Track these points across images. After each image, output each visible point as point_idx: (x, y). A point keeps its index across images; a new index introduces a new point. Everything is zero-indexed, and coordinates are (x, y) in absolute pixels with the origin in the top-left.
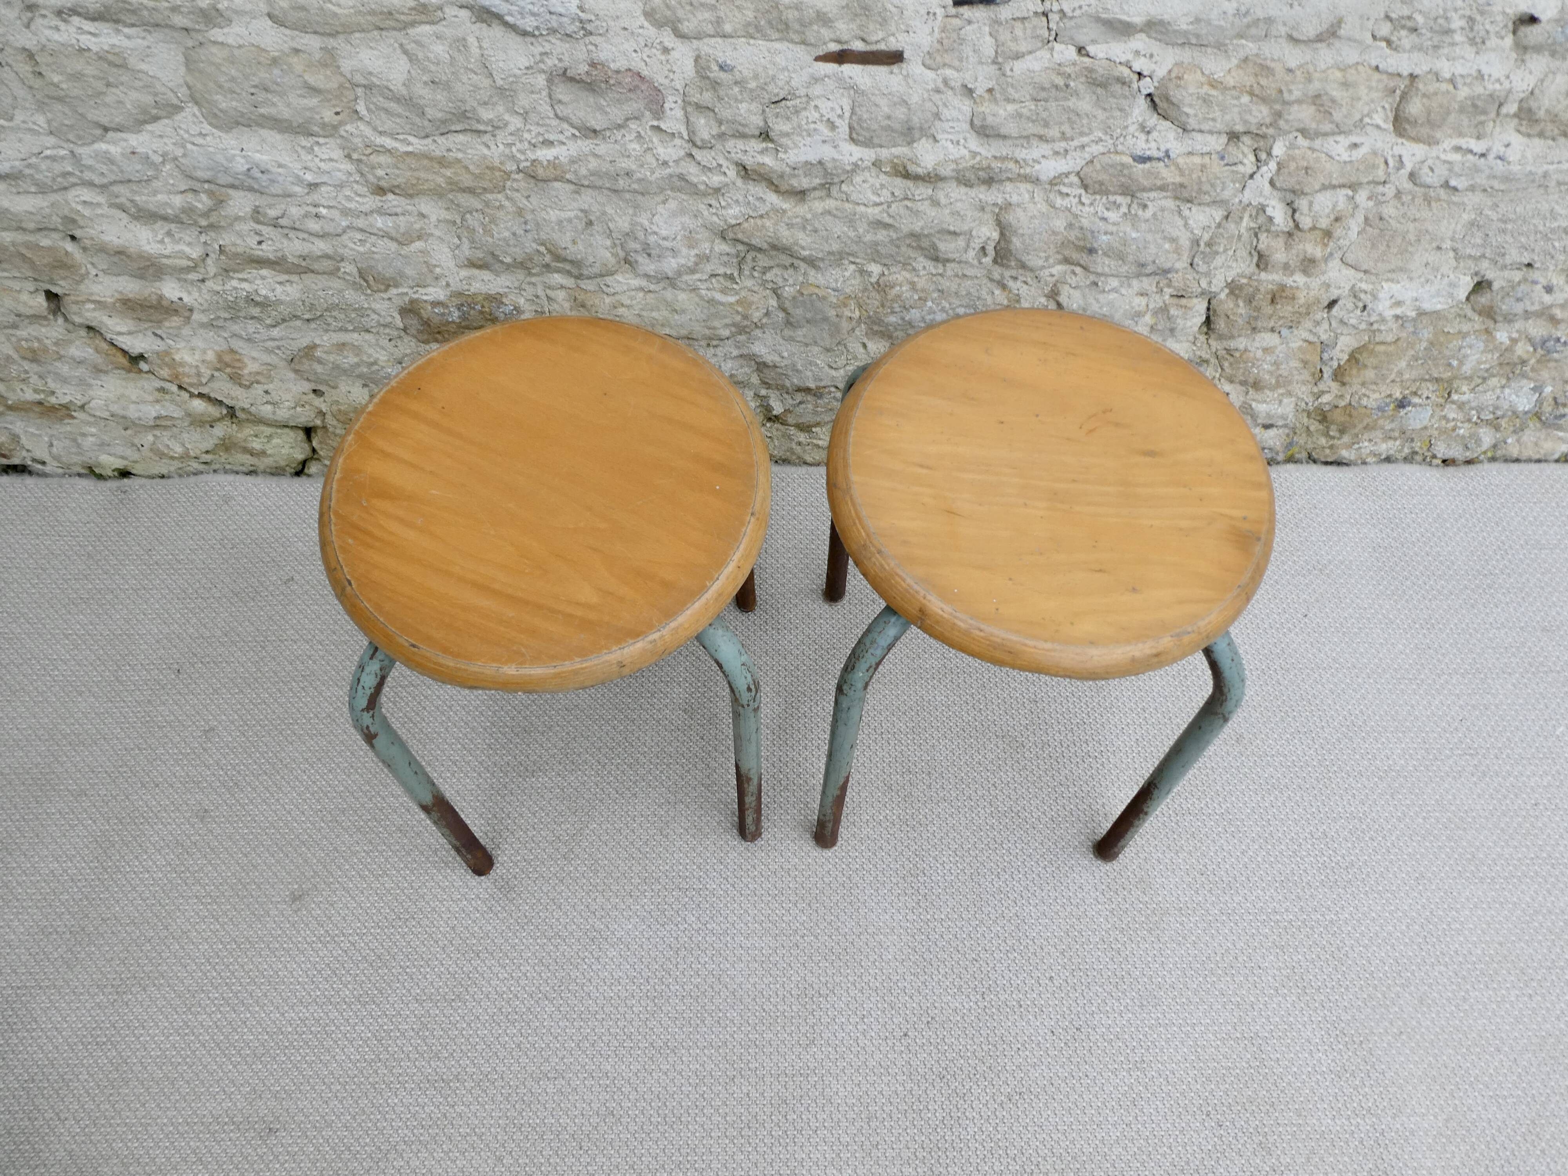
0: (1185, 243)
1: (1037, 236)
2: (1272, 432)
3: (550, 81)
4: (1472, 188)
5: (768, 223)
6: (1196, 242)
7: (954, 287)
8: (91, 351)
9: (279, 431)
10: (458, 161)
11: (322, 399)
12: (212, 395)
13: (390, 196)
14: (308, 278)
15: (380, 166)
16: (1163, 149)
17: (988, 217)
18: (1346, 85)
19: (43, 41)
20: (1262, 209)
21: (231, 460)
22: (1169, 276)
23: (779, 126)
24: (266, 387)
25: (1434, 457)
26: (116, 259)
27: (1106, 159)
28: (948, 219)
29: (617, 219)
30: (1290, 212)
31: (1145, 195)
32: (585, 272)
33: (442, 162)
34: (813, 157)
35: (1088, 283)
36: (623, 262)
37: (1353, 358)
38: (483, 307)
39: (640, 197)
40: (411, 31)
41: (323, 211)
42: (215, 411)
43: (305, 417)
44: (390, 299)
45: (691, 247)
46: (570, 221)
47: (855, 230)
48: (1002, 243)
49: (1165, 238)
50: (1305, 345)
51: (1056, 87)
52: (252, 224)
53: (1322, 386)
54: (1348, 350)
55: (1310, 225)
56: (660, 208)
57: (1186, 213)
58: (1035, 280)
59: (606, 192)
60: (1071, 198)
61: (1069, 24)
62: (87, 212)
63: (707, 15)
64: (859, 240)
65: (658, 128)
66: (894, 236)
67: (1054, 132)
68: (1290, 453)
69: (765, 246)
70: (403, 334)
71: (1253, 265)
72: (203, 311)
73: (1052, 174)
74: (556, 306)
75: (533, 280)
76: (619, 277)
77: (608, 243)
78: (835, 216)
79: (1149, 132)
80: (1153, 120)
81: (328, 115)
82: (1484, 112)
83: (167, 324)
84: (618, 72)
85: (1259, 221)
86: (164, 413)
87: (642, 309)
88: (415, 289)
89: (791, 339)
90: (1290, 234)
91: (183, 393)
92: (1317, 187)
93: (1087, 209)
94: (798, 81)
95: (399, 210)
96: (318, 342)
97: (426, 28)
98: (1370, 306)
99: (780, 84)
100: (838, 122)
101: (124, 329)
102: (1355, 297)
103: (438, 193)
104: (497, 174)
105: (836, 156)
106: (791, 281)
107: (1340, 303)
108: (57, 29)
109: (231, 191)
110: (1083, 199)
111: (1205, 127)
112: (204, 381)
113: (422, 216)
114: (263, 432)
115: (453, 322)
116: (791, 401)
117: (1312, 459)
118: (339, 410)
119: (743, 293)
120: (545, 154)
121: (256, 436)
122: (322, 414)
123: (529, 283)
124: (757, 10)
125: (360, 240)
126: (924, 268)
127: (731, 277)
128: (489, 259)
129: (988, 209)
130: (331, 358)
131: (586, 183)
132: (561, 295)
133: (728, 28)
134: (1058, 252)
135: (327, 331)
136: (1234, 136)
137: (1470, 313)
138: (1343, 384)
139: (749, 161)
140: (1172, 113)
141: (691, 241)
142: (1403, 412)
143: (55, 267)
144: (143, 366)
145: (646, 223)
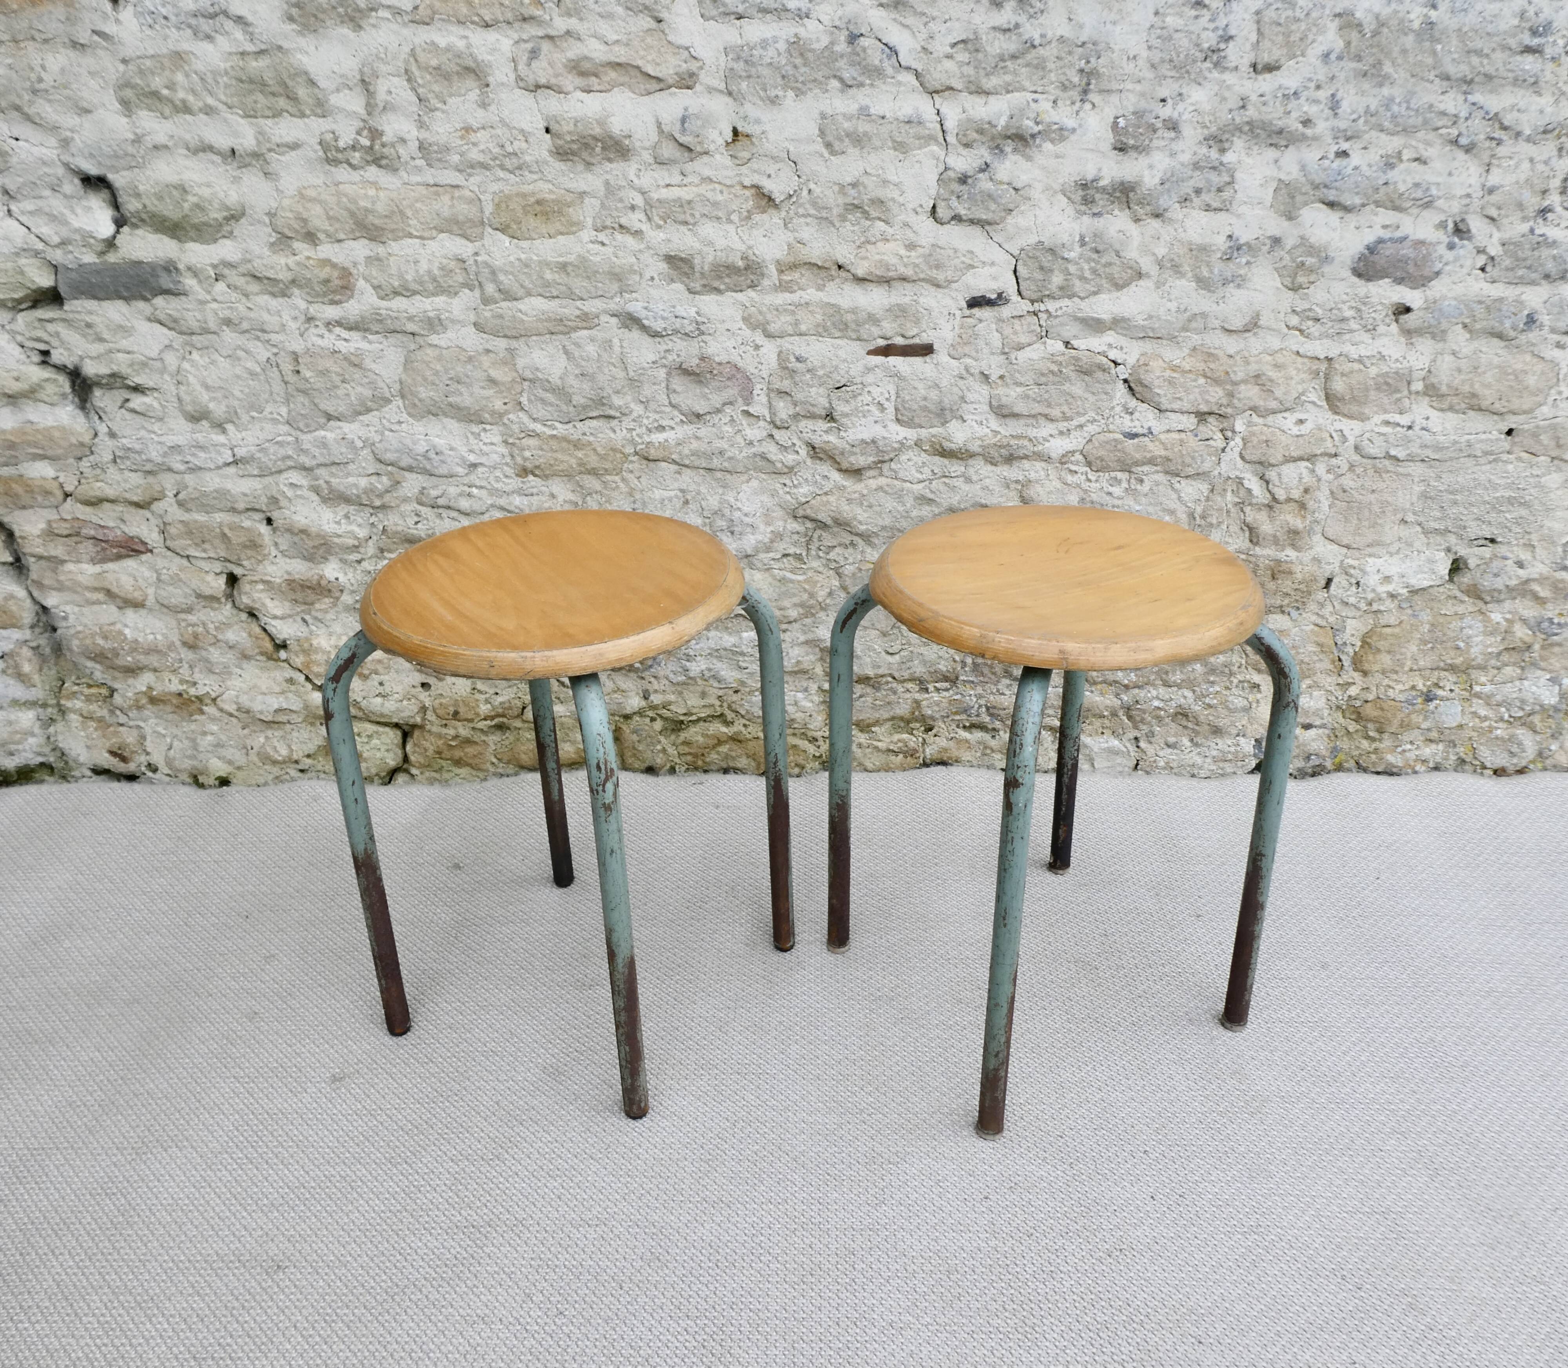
0: (1183, 517)
2: (1312, 732)
3: (669, 374)
4: (1411, 459)
5: (832, 499)
6: (1192, 516)
8: (244, 635)
9: (381, 729)
10: (590, 443)
11: (428, 693)
13: (531, 477)
15: (529, 448)
16: (1146, 426)
17: (1013, 492)
18: (1277, 366)
19: (310, 346)
20: (1240, 481)
23: (841, 408)
24: (382, 679)
25: (1484, 767)
26: (296, 539)
27: (1102, 437)
28: (980, 493)
29: (709, 497)
30: (1264, 484)
31: (1140, 469)
33: (577, 445)
34: (866, 436)
37: (1365, 643)
39: (728, 476)
40: (573, 335)
41: (475, 491)
43: (408, 712)
45: (768, 524)
46: (670, 499)
47: (904, 505)
49: (1164, 510)
50: (1316, 627)
51: (1052, 372)
52: (415, 505)
53: (1345, 677)
54: (1359, 634)
55: (1285, 496)
56: (744, 487)
57: (1177, 486)
59: (702, 471)
60: (1080, 475)
61: (1056, 322)
62: (290, 493)
63: (789, 318)
64: (907, 516)
65: (747, 413)
66: (937, 511)
67: (1055, 412)
68: (1337, 760)
69: (829, 522)
71: (1247, 540)
72: (353, 592)
73: (1061, 452)
78: (886, 492)
79: (1131, 414)
80: (1133, 403)
81: (498, 405)
82: (1398, 391)
83: (317, 606)
84: (720, 364)
85: (1241, 495)
86: (285, 706)
90: (1270, 506)
91: (308, 684)
92: (1280, 458)
93: (1093, 485)
94: (856, 370)
95: (535, 491)
97: (585, 333)
98: (1362, 582)
99: (842, 372)
100: (887, 404)
101: (279, 612)
102: (1346, 573)
103: (568, 475)
104: (619, 455)
105: (886, 435)
106: (851, 560)
107: (1335, 581)
108: (322, 337)
109: (407, 474)
110: (1090, 476)
111: (1176, 406)
113: (553, 496)
114: (366, 730)
117: (1361, 768)
118: (441, 704)
119: (810, 573)
120: (658, 438)
121: (359, 734)
122: (424, 709)
124: (824, 314)
127: (798, 557)
129: (1013, 486)
131: (687, 462)
133: (803, 328)
136: (1202, 416)
137: (1458, 594)
138: (1365, 673)
139: (817, 440)
140: (1148, 396)
141: (768, 518)
142: (1432, 705)
143: (245, 547)
144: (283, 654)
145: (732, 500)
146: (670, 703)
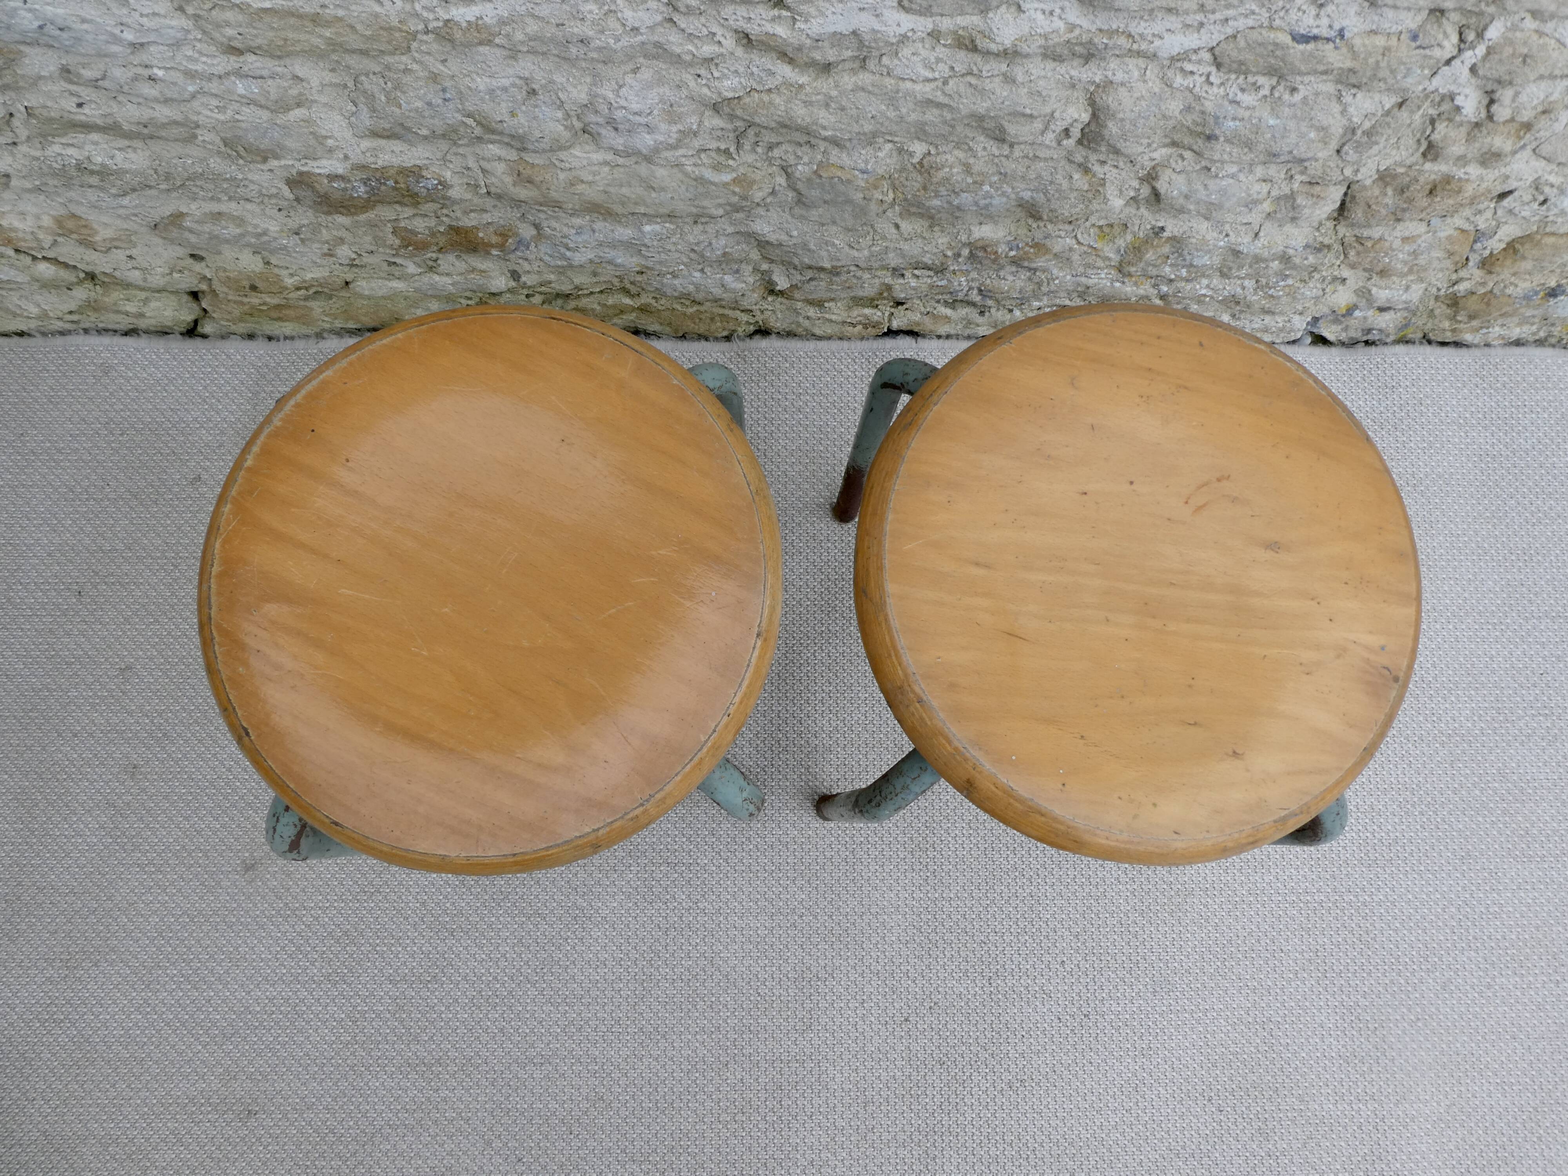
0: (1337, 131)
1: (1142, 121)
2: (1388, 316)
5: (778, 100)
6: (1351, 130)
7: (1021, 170)
9: (156, 295)
10: (340, 19)
11: (203, 264)
12: (61, 259)
13: (251, 58)
14: (157, 147)
15: (228, 24)
16: (1337, 26)
17: (1080, 96)
20: (1450, 97)
21: (102, 318)
22: (1306, 164)
24: (128, 253)
27: (1254, 35)
28: (1024, 99)
29: (570, 89)
30: (1485, 102)
31: (1299, 78)
32: (530, 147)
33: (316, 20)
34: (843, 26)
35: (1198, 167)
36: (580, 133)
37: (1512, 248)
38: (396, 182)
39: (600, 66)
41: (160, 73)
42: (68, 276)
43: (187, 282)
44: (271, 170)
45: (672, 122)
46: (505, 89)
47: (897, 109)
48: (1093, 127)
49: (1312, 126)
50: (1456, 233)
52: (63, 83)
53: (1463, 273)
54: (1508, 239)
55: (1508, 117)
56: (629, 79)
57: (1348, 99)
58: (1129, 165)
59: (552, 58)
60: (1196, 77)
64: (900, 119)
66: (949, 116)
68: (1402, 335)
69: (772, 124)
70: (295, 204)
71: (1418, 154)
72: (24, 177)
73: (1176, 50)
74: (494, 180)
75: (461, 150)
76: (576, 152)
77: (560, 114)
78: (869, 92)
85: (1442, 109)
86: (4, 277)
87: (608, 185)
88: (303, 162)
89: (802, 218)
90: (1477, 125)
91: (22, 256)
92: (1532, 77)
93: (1214, 90)
95: (265, 73)
96: (184, 210)
98: (1553, 200)
102: (1537, 189)
103: (316, 55)
104: (397, 35)
105: (877, 27)
106: (806, 159)
107: (1516, 194)
109: (23, 49)
110: (1212, 79)
112: (47, 246)
113: (299, 79)
114: (135, 296)
115: (359, 197)
116: (799, 277)
117: (1426, 340)
118: (228, 277)
119: (742, 170)
120: (463, 13)
121: (128, 300)
122: (206, 279)
123: (456, 154)
125: (217, 107)
126: (985, 148)
127: (726, 153)
128: (398, 130)
129: (1080, 87)
130: (207, 228)
131: (524, 48)
132: (500, 168)
134: (1166, 136)
135: (195, 199)
136: (1438, 13)
138: (1490, 272)
139: (753, 29)
141: (672, 114)
142: (1552, 301)
145: (610, 95)
146: (550, 283)
